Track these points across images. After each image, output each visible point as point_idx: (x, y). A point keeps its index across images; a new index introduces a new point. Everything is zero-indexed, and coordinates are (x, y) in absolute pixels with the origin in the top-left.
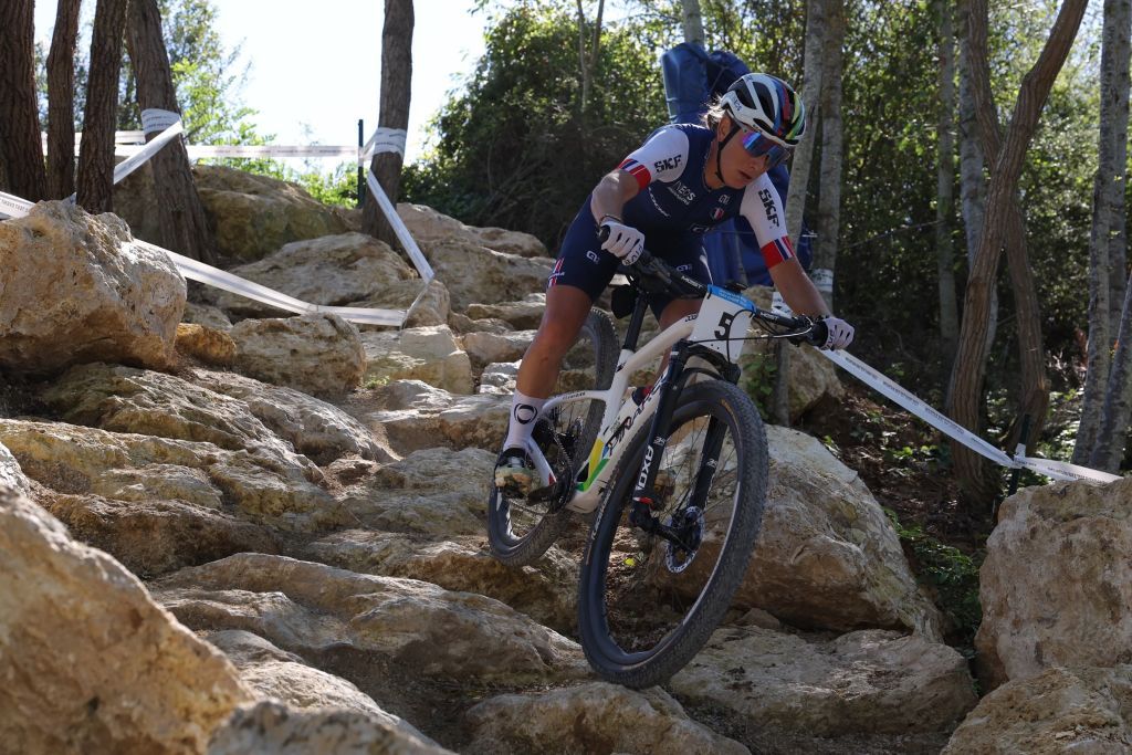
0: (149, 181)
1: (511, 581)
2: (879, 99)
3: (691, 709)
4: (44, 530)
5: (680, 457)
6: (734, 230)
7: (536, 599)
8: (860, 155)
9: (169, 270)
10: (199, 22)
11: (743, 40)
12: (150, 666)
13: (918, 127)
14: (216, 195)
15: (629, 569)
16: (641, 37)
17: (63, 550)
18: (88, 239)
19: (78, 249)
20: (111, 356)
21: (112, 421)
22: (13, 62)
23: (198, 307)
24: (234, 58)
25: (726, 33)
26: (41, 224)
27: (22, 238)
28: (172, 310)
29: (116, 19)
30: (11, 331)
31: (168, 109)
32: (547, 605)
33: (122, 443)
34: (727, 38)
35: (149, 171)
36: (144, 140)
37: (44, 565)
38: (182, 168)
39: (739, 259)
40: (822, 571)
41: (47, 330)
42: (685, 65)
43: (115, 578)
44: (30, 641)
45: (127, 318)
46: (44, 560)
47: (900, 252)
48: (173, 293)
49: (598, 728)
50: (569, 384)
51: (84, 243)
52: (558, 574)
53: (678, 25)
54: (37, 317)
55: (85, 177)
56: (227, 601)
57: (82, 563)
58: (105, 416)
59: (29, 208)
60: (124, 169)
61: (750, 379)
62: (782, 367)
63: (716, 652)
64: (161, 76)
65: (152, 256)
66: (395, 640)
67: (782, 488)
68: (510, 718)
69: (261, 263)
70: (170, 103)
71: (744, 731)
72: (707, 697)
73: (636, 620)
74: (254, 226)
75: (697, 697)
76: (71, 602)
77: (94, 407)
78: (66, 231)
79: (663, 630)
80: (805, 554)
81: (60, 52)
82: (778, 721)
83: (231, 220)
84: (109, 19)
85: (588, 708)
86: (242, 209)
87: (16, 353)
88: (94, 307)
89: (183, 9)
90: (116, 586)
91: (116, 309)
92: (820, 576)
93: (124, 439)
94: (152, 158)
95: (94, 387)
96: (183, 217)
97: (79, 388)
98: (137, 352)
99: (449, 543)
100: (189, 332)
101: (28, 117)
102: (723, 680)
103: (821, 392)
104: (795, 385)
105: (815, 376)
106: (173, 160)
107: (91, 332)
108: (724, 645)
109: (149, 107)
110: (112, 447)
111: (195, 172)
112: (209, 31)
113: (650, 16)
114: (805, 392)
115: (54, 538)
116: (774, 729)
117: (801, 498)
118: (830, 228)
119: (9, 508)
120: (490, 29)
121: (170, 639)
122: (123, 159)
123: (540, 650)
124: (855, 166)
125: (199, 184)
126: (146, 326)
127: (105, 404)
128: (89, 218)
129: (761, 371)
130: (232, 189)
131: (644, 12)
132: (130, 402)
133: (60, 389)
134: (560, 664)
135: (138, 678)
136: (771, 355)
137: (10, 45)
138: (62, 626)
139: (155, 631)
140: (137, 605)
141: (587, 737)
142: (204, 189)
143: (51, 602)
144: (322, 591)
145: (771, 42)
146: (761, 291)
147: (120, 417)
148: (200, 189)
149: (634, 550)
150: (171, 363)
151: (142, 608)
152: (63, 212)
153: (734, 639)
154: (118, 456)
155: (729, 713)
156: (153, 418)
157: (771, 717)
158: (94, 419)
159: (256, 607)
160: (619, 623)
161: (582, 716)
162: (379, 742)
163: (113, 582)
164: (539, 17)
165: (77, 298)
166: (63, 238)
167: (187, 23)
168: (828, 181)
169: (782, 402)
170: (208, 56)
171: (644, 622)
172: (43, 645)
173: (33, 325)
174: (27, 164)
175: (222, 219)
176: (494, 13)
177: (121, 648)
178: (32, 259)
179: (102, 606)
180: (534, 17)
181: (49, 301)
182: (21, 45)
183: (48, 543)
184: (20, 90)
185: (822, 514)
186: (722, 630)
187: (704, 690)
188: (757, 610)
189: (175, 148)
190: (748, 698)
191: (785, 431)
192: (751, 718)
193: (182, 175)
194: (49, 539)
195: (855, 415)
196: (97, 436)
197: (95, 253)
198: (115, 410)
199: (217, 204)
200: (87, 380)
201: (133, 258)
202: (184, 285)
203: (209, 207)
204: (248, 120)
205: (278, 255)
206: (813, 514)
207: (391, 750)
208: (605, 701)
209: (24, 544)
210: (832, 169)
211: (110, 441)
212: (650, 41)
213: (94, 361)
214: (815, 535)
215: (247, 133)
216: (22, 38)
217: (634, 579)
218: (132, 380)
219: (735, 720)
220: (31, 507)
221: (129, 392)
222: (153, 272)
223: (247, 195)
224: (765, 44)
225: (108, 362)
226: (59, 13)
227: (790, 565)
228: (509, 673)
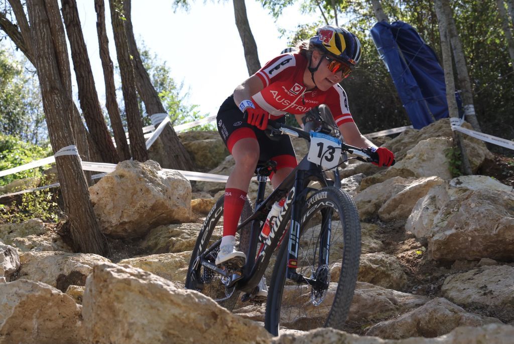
0: (161, 145)
1: (369, 273)
2: (472, 25)
3: (467, 309)
4: (165, 287)
5: (428, 201)
6: (423, 99)
7: (382, 278)
8: (470, 52)
9: (181, 178)
10: (163, 75)
11: (403, 16)
12: (227, 335)
13: (495, 31)
14: (191, 144)
15: (419, 256)
16: (357, 28)
17: (175, 293)
18: (143, 173)
19: (140, 179)
20: (166, 222)
21: (174, 249)
22: (92, 109)
23: (196, 194)
24: (182, 87)
25: (395, 16)
26: (122, 172)
27: (116, 180)
28: (186, 195)
29: (130, 79)
30: (121, 221)
31: (161, 112)
32: (388, 280)
33: (181, 256)
34: (396, 18)
35: (160, 141)
36: (154, 128)
37: (169, 302)
38: (173, 136)
39: (429, 110)
40: (510, 233)
41: (136, 217)
42: (381, 32)
43: (201, 300)
44: (172, 336)
45: (168, 203)
46: (168, 299)
47: (501, 90)
48: (185, 188)
49: (428, 327)
50: (368, 183)
51: (142, 176)
52: (388, 265)
53: (372, 18)
54: (130, 213)
55: (134, 149)
56: (246, 312)
57: (186, 297)
58: (171, 247)
59: (115, 167)
60: (149, 142)
61: (450, 160)
62: (463, 151)
63: (471, 281)
64: (155, 99)
65: (172, 174)
66: (325, 310)
67: (480, 201)
68: (386, 332)
69: (218, 168)
70: (161, 110)
71: (495, 313)
72: (473, 302)
73: (429, 277)
74: (211, 153)
75: (468, 303)
76: (185, 315)
77: (165, 244)
78: (133, 172)
79: (444, 278)
80: (499, 228)
81: (110, 100)
82: (509, 305)
83: (200, 153)
84: (127, 79)
85: (421, 319)
86: (204, 147)
87: (125, 230)
88: (153, 202)
89: (155, 72)
90: (203, 303)
91: (163, 200)
92: (509, 235)
93: (181, 255)
94: (160, 136)
95: (162, 236)
96: (179, 157)
97: (156, 238)
98: (176, 217)
99: (336, 263)
100: (196, 203)
101: (104, 131)
102: (478, 292)
103: (483, 158)
104: (470, 158)
105: (479, 152)
106: (169, 134)
107: (154, 213)
108: (474, 277)
109: (153, 114)
110: (177, 259)
111: (179, 137)
112: (169, 78)
113: (359, 18)
114: (476, 160)
115: (170, 289)
116: (509, 309)
117: (490, 203)
118: (466, 86)
119: (148, 281)
120: (290, 43)
121: (232, 321)
122: (148, 139)
123: (391, 299)
124: (469, 57)
125: (183, 141)
126: (177, 204)
127: (169, 242)
128: (141, 164)
129: (454, 155)
130: (197, 140)
131: (356, 17)
132: (179, 238)
133: (148, 241)
134: (401, 304)
135: (223, 342)
136: (457, 147)
137: (89, 102)
138: (184, 327)
139: (225, 319)
140: (214, 309)
141: (423, 332)
142: (185, 143)
143: (176, 317)
144: (286, 297)
145: (416, 14)
146: (443, 121)
147: (177, 246)
148: (183, 143)
149: (420, 247)
150: (192, 218)
151: (216, 310)
152: (130, 165)
153: (478, 274)
154: (180, 263)
155: (486, 307)
156: (191, 243)
157: (506, 304)
158: (166, 250)
159: (259, 311)
160: (423, 280)
161: (419, 323)
162: (340, 340)
163: (201, 302)
164: (310, 31)
165: (145, 200)
166: (133, 176)
167: (158, 77)
168: (460, 65)
169: (467, 167)
170: (171, 89)
171: (433, 277)
172: (178, 337)
173: (129, 216)
174: (109, 151)
175: (196, 153)
176: (289, 36)
177: (212, 330)
178: (122, 188)
179: (199, 314)
180: (307, 32)
181: (134, 204)
182: (93, 101)
183: (168, 292)
184: (97, 120)
185: (502, 208)
186: (471, 271)
187: (471, 299)
188: (484, 258)
189: (169, 128)
190: (492, 298)
191: (474, 176)
192: (496, 306)
193: (174, 139)
194: (169, 290)
195: (502, 165)
196: (169, 256)
197: (148, 179)
198: (173, 244)
199: (193, 148)
200: (158, 235)
201: (165, 177)
202: (189, 183)
203: (189, 149)
204: (195, 110)
205: (224, 163)
206: (498, 209)
207: (346, 342)
208: (428, 314)
209: (158, 295)
210: (460, 59)
211: (175, 257)
212: (361, 29)
213: (159, 226)
214: (502, 218)
215: (197, 116)
216: (93, 98)
217: (424, 259)
218: (177, 229)
219: (489, 309)
220: (157, 278)
221: (178, 235)
222: (175, 180)
223: (204, 141)
224: (413, 16)
225: (165, 225)
226: (106, 83)
227: (495, 235)
228: (379, 313)
